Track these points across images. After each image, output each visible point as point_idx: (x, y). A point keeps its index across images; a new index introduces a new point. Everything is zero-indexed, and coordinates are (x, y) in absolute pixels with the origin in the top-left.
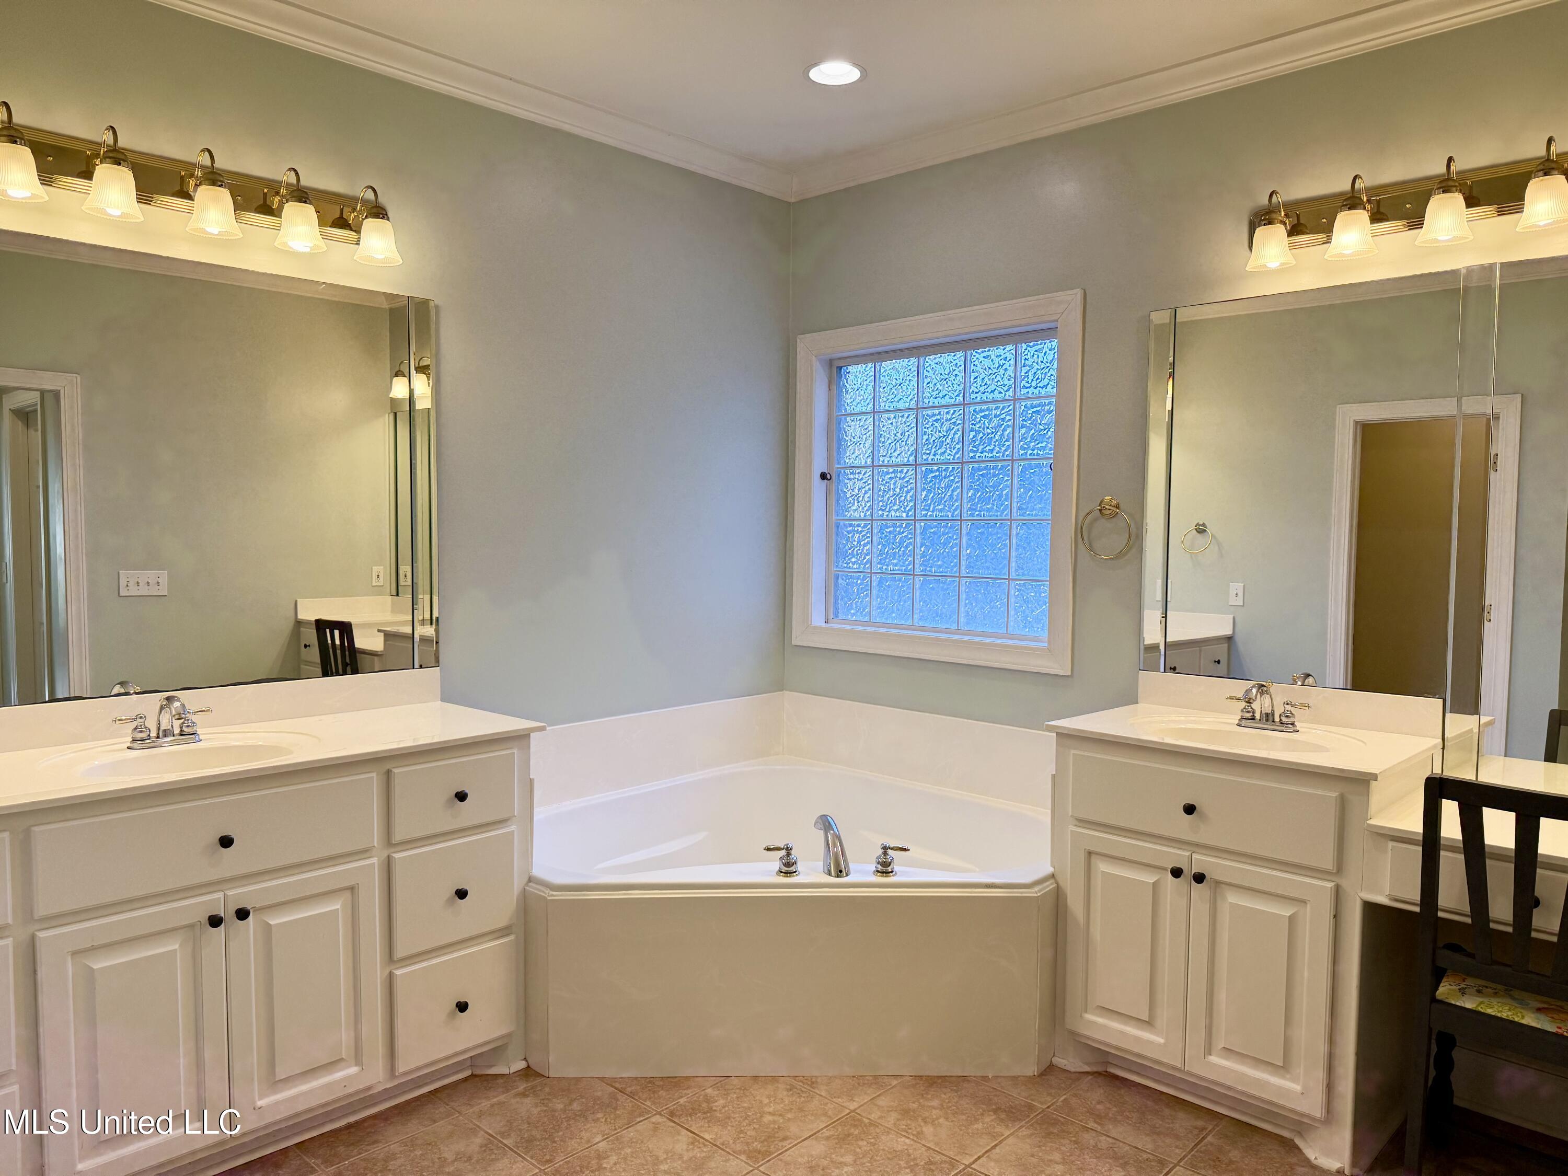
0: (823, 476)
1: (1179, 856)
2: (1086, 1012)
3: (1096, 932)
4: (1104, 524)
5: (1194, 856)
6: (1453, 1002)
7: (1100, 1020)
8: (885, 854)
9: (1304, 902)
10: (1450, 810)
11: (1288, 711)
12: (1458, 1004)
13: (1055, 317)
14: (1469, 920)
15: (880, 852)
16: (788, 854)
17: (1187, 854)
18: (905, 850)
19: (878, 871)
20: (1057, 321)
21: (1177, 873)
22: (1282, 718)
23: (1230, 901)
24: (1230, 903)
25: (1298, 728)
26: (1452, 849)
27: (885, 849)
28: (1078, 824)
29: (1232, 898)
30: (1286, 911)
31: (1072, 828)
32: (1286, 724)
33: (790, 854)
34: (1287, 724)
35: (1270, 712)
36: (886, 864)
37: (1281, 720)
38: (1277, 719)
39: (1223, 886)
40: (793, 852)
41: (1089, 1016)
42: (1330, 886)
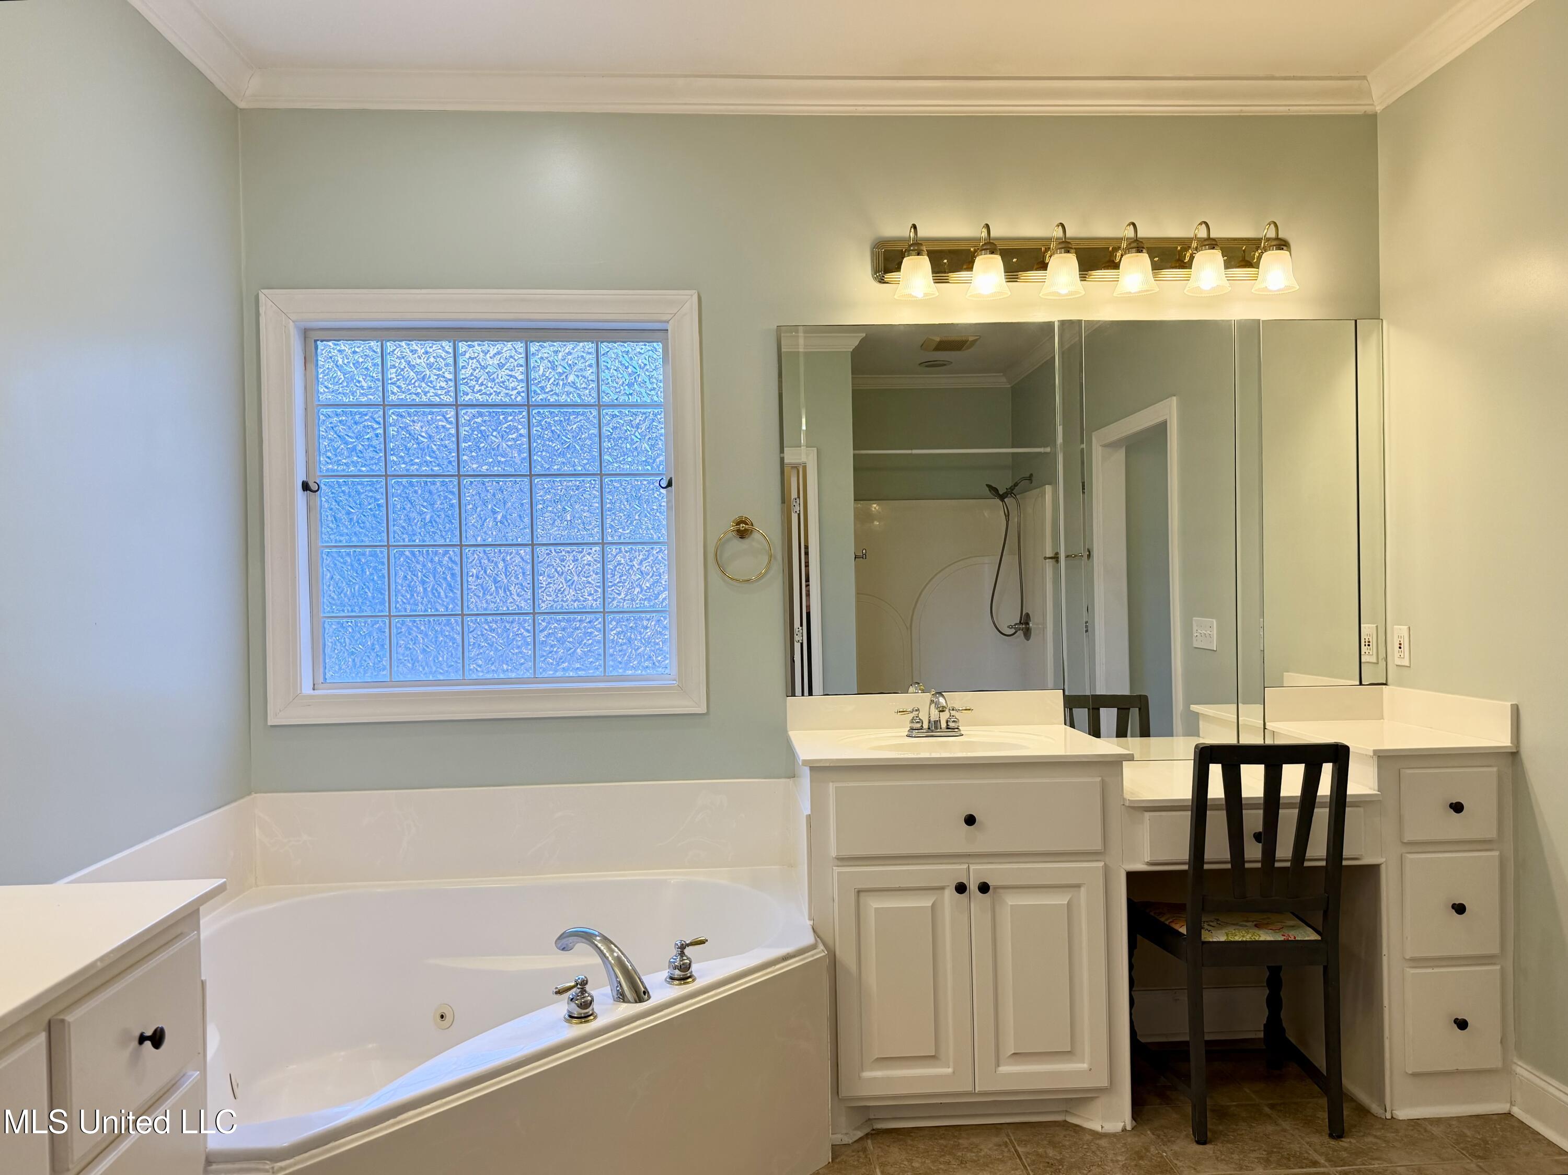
0: (306, 487)
1: (957, 871)
2: (862, 1071)
3: (872, 977)
4: (738, 545)
5: (972, 867)
6: (1211, 940)
7: (879, 1074)
8: (682, 954)
9: (1078, 886)
10: (1216, 771)
11: (953, 716)
12: (1215, 940)
13: (665, 318)
14: (1229, 866)
15: (674, 952)
16: (583, 991)
17: (965, 866)
18: (702, 942)
19: (672, 978)
20: (668, 322)
21: (961, 888)
22: (949, 723)
23: (1010, 903)
24: (1011, 905)
25: (962, 732)
26: (1217, 807)
27: (682, 947)
28: (840, 863)
29: (1012, 900)
30: (1061, 900)
31: (837, 870)
32: (952, 729)
33: (586, 991)
34: (954, 729)
35: (938, 719)
36: (685, 968)
37: (948, 725)
38: (944, 725)
39: (1001, 891)
40: (588, 988)
41: (867, 1074)
42: (1102, 865)
